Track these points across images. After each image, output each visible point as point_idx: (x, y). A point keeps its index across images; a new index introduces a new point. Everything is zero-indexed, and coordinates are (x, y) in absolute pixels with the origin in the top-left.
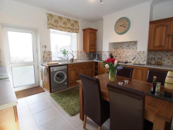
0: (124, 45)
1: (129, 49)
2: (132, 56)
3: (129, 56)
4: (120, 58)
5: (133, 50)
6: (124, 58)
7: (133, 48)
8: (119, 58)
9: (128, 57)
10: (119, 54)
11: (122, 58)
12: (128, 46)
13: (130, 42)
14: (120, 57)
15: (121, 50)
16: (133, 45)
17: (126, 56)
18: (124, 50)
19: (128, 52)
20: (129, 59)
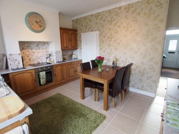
0: (32, 44)
1: (39, 49)
2: (43, 56)
3: (40, 56)
4: (30, 61)
5: (43, 50)
6: (35, 59)
7: (43, 48)
8: (28, 61)
9: (39, 58)
10: (28, 56)
11: (33, 60)
12: (38, 46)
13: (39, 42)
14: (30, 59)
15: (30, 50)
16: (42, 45)
17: (37, 57)
18: (34, 50)
19: (38, 52)
20: (41, 59)
